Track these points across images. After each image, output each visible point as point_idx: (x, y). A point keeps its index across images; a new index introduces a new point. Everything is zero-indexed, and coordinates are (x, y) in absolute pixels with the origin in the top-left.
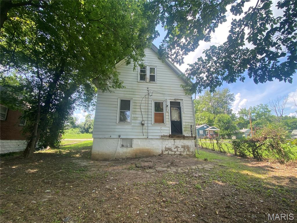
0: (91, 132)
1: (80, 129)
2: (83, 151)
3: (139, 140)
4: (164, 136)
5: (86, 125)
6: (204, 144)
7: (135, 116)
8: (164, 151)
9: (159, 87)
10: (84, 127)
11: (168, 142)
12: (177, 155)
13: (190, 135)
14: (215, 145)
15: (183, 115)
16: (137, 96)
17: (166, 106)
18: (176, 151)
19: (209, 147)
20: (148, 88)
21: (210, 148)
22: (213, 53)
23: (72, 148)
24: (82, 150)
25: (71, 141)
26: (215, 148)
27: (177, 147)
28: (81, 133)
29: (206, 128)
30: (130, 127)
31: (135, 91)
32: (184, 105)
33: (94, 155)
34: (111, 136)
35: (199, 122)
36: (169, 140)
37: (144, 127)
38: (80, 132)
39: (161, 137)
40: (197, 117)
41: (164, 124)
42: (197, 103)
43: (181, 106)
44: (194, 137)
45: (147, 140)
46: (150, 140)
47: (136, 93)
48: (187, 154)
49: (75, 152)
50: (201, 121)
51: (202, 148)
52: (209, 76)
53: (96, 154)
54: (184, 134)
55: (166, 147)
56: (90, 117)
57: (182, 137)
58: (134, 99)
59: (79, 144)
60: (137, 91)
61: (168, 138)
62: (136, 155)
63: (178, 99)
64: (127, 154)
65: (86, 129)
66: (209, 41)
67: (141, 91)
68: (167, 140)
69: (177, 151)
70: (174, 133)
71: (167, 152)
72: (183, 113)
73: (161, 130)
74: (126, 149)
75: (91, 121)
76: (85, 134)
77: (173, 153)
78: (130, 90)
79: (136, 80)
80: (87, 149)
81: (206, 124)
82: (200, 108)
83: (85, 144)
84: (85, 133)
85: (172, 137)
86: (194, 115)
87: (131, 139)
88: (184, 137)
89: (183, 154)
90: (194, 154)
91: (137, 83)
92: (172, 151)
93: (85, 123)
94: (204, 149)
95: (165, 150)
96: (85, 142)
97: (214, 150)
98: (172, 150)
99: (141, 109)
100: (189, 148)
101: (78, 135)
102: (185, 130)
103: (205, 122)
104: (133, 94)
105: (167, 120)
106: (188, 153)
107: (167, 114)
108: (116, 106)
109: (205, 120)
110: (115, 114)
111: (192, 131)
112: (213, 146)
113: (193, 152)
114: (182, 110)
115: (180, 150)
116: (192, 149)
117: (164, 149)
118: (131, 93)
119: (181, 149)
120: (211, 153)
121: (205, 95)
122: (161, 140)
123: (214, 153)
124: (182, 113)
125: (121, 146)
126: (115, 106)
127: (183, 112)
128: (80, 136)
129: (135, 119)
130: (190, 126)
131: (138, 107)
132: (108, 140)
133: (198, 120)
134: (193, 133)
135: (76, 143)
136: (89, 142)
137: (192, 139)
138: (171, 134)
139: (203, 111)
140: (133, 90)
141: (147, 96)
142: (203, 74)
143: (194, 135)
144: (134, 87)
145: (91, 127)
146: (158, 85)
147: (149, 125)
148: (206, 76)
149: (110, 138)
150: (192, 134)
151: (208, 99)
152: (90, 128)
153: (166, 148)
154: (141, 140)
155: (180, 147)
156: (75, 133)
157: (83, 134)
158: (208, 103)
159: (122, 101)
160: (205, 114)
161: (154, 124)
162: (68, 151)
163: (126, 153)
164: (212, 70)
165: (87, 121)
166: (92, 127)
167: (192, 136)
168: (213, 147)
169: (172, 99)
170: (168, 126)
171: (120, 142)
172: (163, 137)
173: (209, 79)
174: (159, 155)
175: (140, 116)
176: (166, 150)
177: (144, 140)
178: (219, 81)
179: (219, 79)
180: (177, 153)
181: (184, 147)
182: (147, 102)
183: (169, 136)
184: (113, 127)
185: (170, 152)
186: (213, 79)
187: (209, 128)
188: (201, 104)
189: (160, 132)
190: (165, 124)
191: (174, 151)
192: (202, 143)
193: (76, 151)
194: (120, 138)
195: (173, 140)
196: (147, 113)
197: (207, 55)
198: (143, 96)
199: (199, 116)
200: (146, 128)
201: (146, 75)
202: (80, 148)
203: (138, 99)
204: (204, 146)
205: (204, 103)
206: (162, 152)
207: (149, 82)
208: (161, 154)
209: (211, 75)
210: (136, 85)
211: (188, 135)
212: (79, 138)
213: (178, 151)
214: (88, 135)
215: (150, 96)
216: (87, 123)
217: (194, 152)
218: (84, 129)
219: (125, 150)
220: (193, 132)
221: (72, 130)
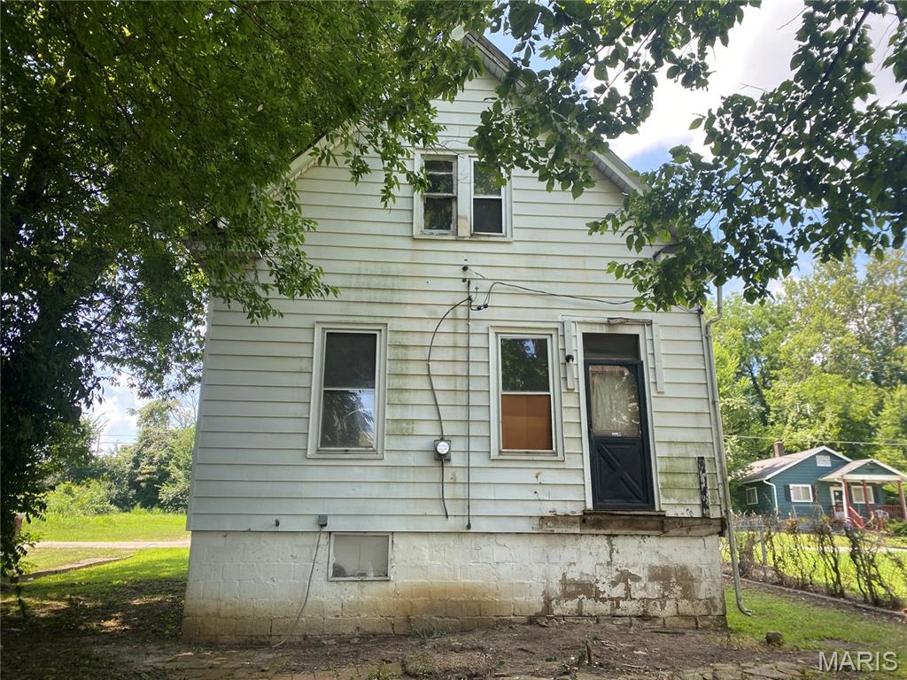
0: (170, 503)
1: (108, 484)
2: (136, 602)
3: (423, 543)
4: (555, 518)
5: (146, 460)
6: (789, 560)
7: (399, 413)
8: (559, 599)
9: (522, 261)
10: (132, 476)
11: (579, 550)
12: (627, 621)
13: (697, 513)
14: (845, 563)
15: (654, 405)
16: (410, 311)
17: (562, 360)
18: (618, 599)
19: (815, 578)
20: (465, 268)
21: (819, 579)
22: (739, 122)
23: (78, 589)
24: (133, 596)
25: (66, 552)
26: (844, 583)
27: (625, 577)
28: (113, 507)
29: (827, 471)
30: (377, 475)
31: (397, 283)
32: (661, 348)
33: (199, 620)
34: (277, 524)
35: (788, 435)
36: (584, 543)
37: (448, 474)
38: (107, 504)
39: (541, 526)
40: (776, 402)
41: (556, 454)
42: (772, 321)
43: (643, 358)
44: (718, 522)
45: (468, 542)
46: (483, 541)
47: (407, 298)
48: (678, 615)
49: (96, 607)
50: (802, 426)
51: (780, 584)
52: (736, 223)
53: (207, 615)
54: (663, 508)
55: (564, 575)
56: (165, 419)
57: (651, 524)
58: (394, 325)
59: (110, 566)
60: (408, 284)
61: (578, 531)
62: (409, 621)
63: (625, 322)
64: (364, 615)
65: (143, 485)
66: (703, 84)
67: (433, 285)
68: (570, 541)
69: (628, 597)
70: (608, 502)
71: (571, 605)
72: (653, 394)
73: (538, 489)
74: (355, 587)
75: (170, 440)
76: (139, 515)
77: (604, 608)
78: (375, 282)
79: (404, 230)
80: (154, 593)
81: (832, 446)
82: (790, 353)
83: (144, 566)
84: (138, 508)
85: (598, 524)
86: (714, 403)
87: (385, 537)
88: (664, 525)
89: (657, 611)
90: (719, 612)
91: (408, 244)
92: (597, 596)
93: (139, 453)
94: (790, 586)
95: (564, 591)
96: (144, 558)
97: (842, 594)
98: (598, 592)
99: (432, 378)
100: (692, 579)
101: (98, 517)
102: (667, 487)
103: (820, 432)
104: (392, 303)
105: (571, 432)
106: (685, 606)
107: (569, 401)
108: (304, 364)
109: (823, 420)
110: (299, 409)
111: (703, 492)
112: (836, 569)
113: (711, 600)
114: (649, 378)
115: (643, 594)
116: (704, 586)
117: (556, 588)
118: (379, 296)
119: (650, 585)
120: (816, 610)
121: (817, 279)
122: (540, 543)
123: (839, 606)
124: (650, 392)
125: (331, 571)
126: (295, 365)
127: (652, 386)
128: (112, 523)
129: (402, 429)
130: (692, 466)
131: (420, 369)
132: (262, 544)
133: (786, 423)
134: (710, 502)
135: (92, 561)
136: (168, 555)
137: (703, 531)
138: (590, 506)
139: (808, 366)
140: (389, 282)
141: (461, 312)
142: (709, 213)
143: (715, 513)
144: (394, 266)
145: (168, 474)
146: (518, 248)
147: (476, 460)
148: (723, 227)
149: (276, 532)
150: (704, 505)
151: (837, 301)
152: (164, 476)
153: (564, 582)
154: (435, 540)
155: (643, 573)
156: (82, 507)
157: (127, 514)
158: (837, 322)
159: (335, 340)
160: (818, 388)
161: (500, 452)
162: (63, 605)
163: (357, 608)
164: (749, 198)
165: (146, 441)
166: (176, 473)
167: (705, 517)
168: (835, 575)
169: (596, 319)
170: (573, 462)
171: (326, 554)
172: (551, 526)
173: (738, 238)
174: (532, 621)
175: (427, 413)
176: (568, 596)
177: (451, 541)
178: (781, 249)
179: (779, 239)
180: (625, 609)
181: (661, 575)
182: (461, 341)
183: (584, 521)
184: (286, 474)
185: (589, 606)
186: (753, 239)
187: (849, 471)
188: (799, 328)
189: (535, 497)
190: (560, 457)
191: (612, 599)
192: (778, 554)
193: (100, 604)
194: (326, 529)
195: (603, 542)
196: (462, 399)
197: (712, 135)
198: (441, 312)
199: (788, 400)
200: (461, 477)
201: (456, 198)
202: (119, 586)
203: (415, 326)
204: (790, 571)
205: (814, 321)
206: (548, 601)
207: (472, 235)
208: (538, 615)
209: (746, 219)
210: (407, 257)
211: (680, 512)
212: (109, 538)
213: (632, 599)
214: (157, 515)
215: (479, 309)
216: (146, 451)
217: (717, 602)
218: (134, 484)
219: (349, 593)
220: (709, 493)
221: (68, 491)
